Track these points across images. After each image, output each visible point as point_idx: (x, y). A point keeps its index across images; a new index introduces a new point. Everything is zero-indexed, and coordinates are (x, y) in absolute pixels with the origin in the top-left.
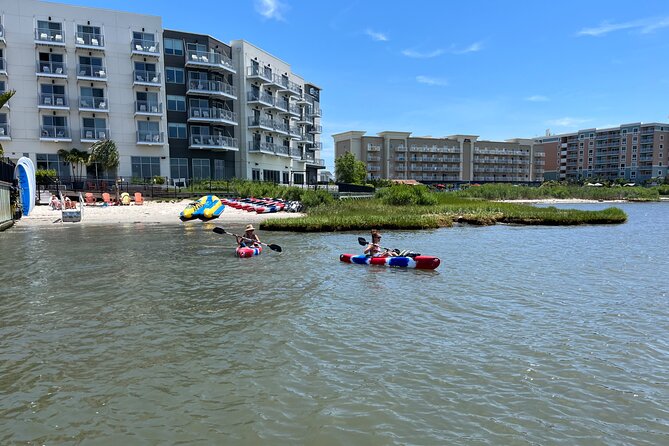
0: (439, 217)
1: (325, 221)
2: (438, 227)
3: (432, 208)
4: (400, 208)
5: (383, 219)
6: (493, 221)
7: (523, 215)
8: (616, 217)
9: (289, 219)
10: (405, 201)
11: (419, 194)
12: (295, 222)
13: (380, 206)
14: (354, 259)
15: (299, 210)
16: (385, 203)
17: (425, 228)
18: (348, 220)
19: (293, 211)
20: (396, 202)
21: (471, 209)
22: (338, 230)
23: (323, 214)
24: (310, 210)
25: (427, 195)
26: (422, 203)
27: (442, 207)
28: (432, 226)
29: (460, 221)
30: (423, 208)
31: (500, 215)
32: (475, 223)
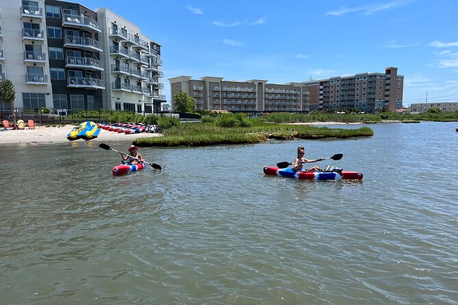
0: (257, 135)
1: (181, 138)
2: (258, 142)
3: (250, 129)
4: (229, 129)
5: (222, 137)
6: (292, 137)
7: (311, 132)
8: (368, 133)
9: (154, 137)
10: (231, 124)
11: (241, 119)
12: (159, 140)
13: (215, 128)
15: (157, 131)
16: (218, 126)
17: (250, 143)
18: (197, 138)
19: (152, 132)
20: (225, 125)
21: (276, 129)
22: (191, 146)
23: (176, 133)
24: (165, 131)
25: (246, 120)
26: (243, 125)
27: (257, 128)
28: (255, 142)
29: (271, 137)
30: (244, 129)
31: (296, 133)
32: (280, 138)
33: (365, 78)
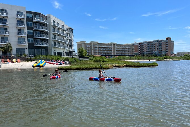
0: (109, 65)
1: (77, 67)
2: (109, 68)
3: (107, 63)
4: (98, 63)
5: (94, 66)
6: (124, 66)
7: (131, 64)
8: (155, 65)
9: (66, 66)
10: (99, 61)
11: (103, 59)
12: (68, 67)
13: (92, 62)
14: (94, 79)
15: (69, 64)
16: (93, 62)
17: (106, 69)
18: (84, 66)
19: (67, 64)
20: (96, 61)
21: (117, 63)
22: (81, 70)
23: (76, 65)
24: (72, 64)
25: (105, 59)
26: (104, 61)
27: (109, 62)
29: (115, 66)
30: (104, 63)
31: (125, 65)
32: (119, 67)
33: (157, 42)
